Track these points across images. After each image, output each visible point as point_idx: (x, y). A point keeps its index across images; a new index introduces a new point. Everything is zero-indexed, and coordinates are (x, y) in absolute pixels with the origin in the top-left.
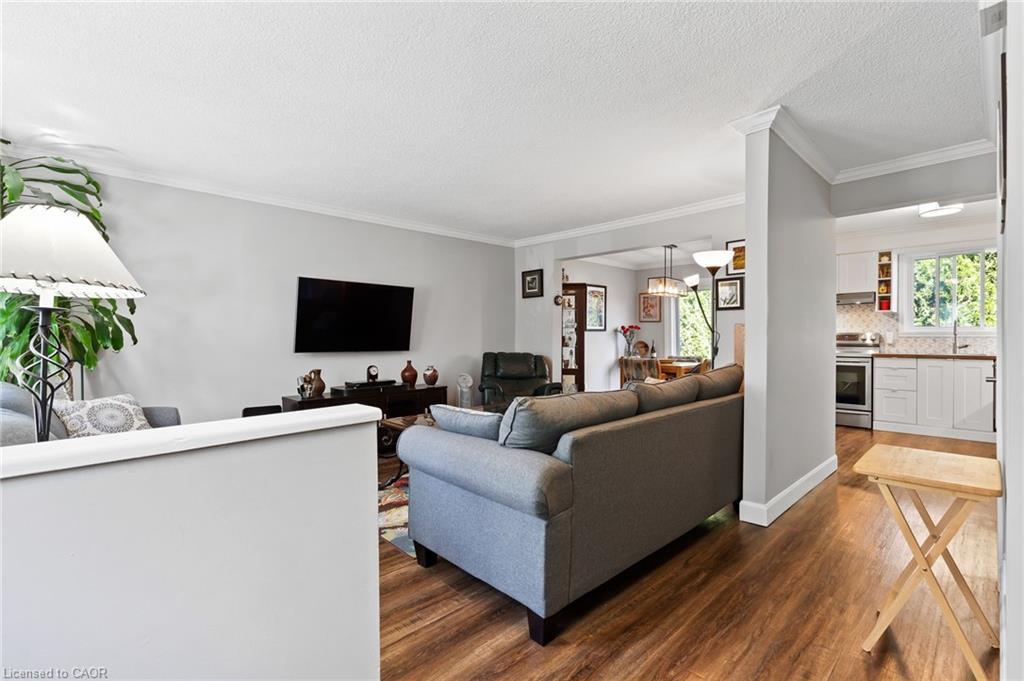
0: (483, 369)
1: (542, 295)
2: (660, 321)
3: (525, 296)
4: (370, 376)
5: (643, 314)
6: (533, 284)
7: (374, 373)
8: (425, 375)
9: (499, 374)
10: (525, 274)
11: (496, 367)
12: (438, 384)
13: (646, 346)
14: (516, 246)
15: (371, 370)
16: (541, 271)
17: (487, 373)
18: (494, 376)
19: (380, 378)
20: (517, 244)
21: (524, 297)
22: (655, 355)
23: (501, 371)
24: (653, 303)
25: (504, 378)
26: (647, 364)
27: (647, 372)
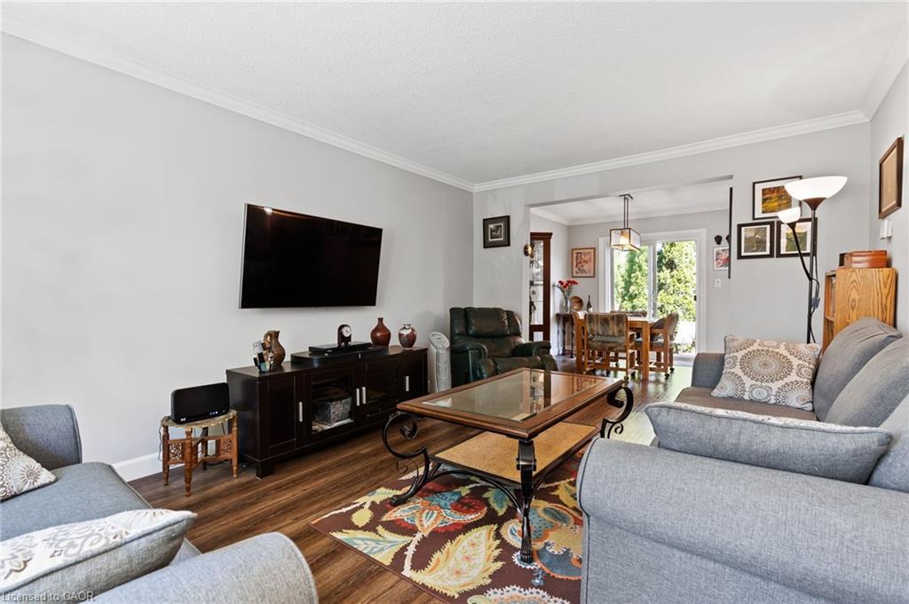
0: (452, 327)
1: (509, 245)
2: (594, 277)
3: (487, 245)
4: (342, 338)
5: (575, 269)
6: (497, 232)
7: (346, 335)
8: (400, 335)
9: (471, 332)
10: (486, 222)
11: (467, 324)
12: (418, 345)
13: (580, 301)
14: (474, 192)
15: (344, 330)
16: (508, 217)
17: (457, 331)
18: (466, 334)
19: (354, 341)
20: (477, 188)
21: (485, 247)
22: (591, 310)
23: (474, 328)
24: (586, 258)
25: (477, 336)
26: (616, 319)
27: (615, 327)
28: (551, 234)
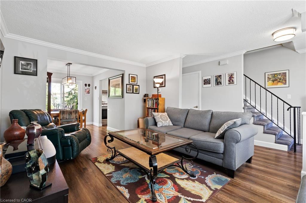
1: (36, 75)
3: (17, 73)
6: (27, 67)
10: (18, 58)
16: (36, 60)
26: (75, 112)
27: (74, 115)
28: (52, 74)
